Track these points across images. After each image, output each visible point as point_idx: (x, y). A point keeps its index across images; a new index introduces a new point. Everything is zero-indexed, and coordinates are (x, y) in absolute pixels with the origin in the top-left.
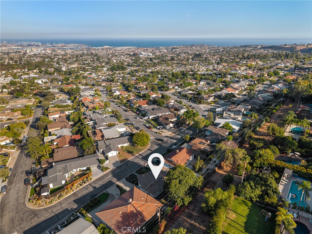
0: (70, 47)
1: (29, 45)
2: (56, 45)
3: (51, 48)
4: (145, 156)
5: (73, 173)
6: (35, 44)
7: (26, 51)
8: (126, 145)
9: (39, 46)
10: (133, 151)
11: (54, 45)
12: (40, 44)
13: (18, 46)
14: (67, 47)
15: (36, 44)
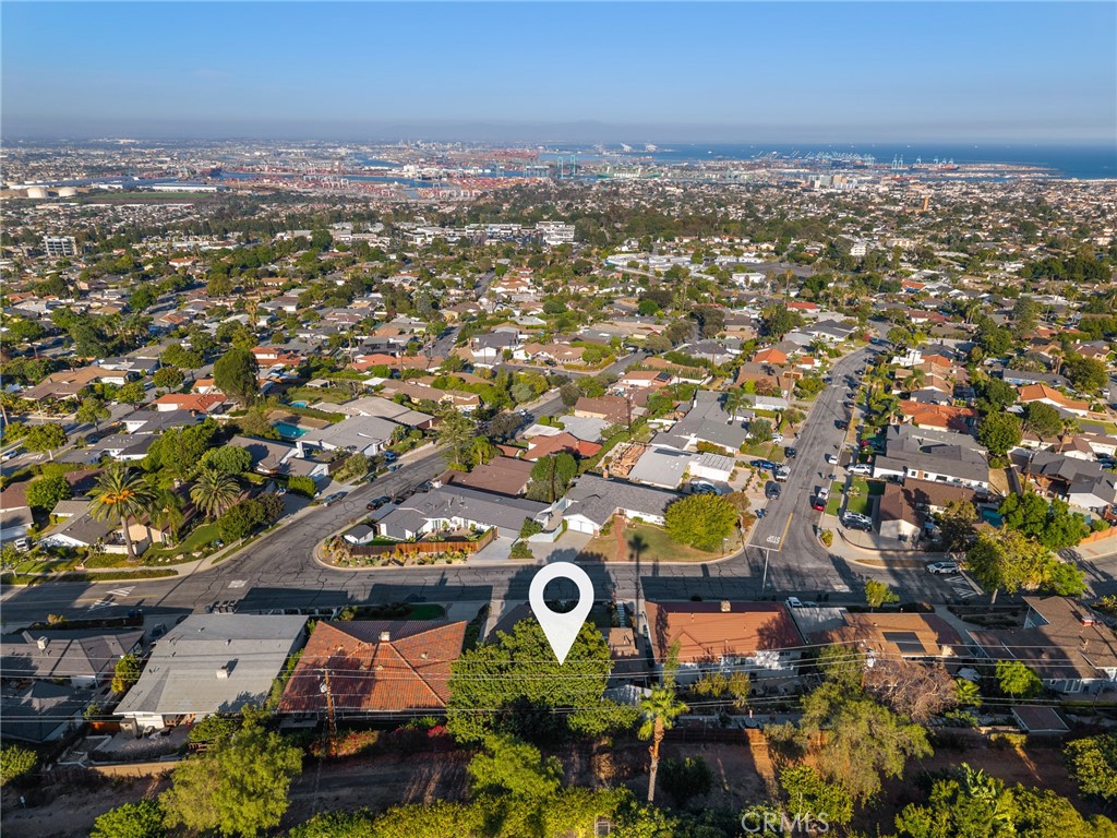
0: (972, 175)
1: (836, 165)
2: (924, 166)
3: (898, 176)
4: (664, 578)
5: (452, 525)
6: (852, 162)
7: (813, 183)
8: (652, 519)
9: (866, 167)
10: (651, 546)
11: (915, 166)
12: (869, 161)
13: (804, 166)
14: (958, 175)
15: (858, 160)
